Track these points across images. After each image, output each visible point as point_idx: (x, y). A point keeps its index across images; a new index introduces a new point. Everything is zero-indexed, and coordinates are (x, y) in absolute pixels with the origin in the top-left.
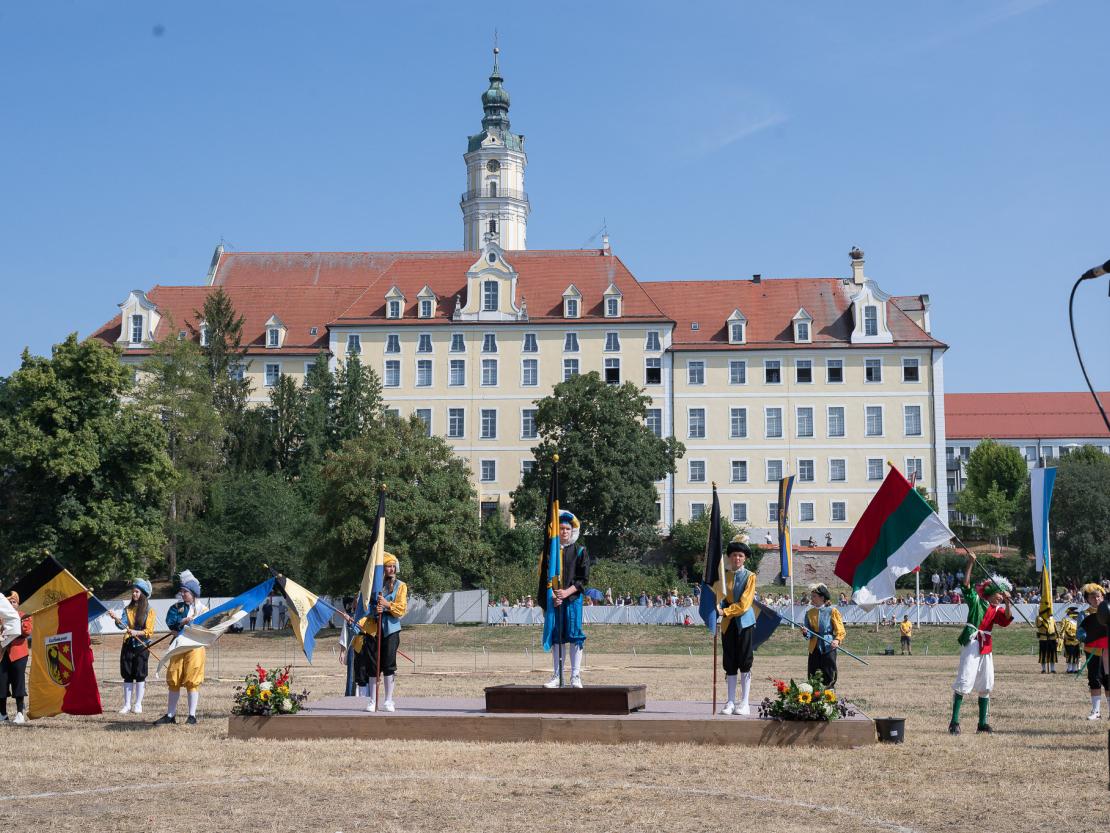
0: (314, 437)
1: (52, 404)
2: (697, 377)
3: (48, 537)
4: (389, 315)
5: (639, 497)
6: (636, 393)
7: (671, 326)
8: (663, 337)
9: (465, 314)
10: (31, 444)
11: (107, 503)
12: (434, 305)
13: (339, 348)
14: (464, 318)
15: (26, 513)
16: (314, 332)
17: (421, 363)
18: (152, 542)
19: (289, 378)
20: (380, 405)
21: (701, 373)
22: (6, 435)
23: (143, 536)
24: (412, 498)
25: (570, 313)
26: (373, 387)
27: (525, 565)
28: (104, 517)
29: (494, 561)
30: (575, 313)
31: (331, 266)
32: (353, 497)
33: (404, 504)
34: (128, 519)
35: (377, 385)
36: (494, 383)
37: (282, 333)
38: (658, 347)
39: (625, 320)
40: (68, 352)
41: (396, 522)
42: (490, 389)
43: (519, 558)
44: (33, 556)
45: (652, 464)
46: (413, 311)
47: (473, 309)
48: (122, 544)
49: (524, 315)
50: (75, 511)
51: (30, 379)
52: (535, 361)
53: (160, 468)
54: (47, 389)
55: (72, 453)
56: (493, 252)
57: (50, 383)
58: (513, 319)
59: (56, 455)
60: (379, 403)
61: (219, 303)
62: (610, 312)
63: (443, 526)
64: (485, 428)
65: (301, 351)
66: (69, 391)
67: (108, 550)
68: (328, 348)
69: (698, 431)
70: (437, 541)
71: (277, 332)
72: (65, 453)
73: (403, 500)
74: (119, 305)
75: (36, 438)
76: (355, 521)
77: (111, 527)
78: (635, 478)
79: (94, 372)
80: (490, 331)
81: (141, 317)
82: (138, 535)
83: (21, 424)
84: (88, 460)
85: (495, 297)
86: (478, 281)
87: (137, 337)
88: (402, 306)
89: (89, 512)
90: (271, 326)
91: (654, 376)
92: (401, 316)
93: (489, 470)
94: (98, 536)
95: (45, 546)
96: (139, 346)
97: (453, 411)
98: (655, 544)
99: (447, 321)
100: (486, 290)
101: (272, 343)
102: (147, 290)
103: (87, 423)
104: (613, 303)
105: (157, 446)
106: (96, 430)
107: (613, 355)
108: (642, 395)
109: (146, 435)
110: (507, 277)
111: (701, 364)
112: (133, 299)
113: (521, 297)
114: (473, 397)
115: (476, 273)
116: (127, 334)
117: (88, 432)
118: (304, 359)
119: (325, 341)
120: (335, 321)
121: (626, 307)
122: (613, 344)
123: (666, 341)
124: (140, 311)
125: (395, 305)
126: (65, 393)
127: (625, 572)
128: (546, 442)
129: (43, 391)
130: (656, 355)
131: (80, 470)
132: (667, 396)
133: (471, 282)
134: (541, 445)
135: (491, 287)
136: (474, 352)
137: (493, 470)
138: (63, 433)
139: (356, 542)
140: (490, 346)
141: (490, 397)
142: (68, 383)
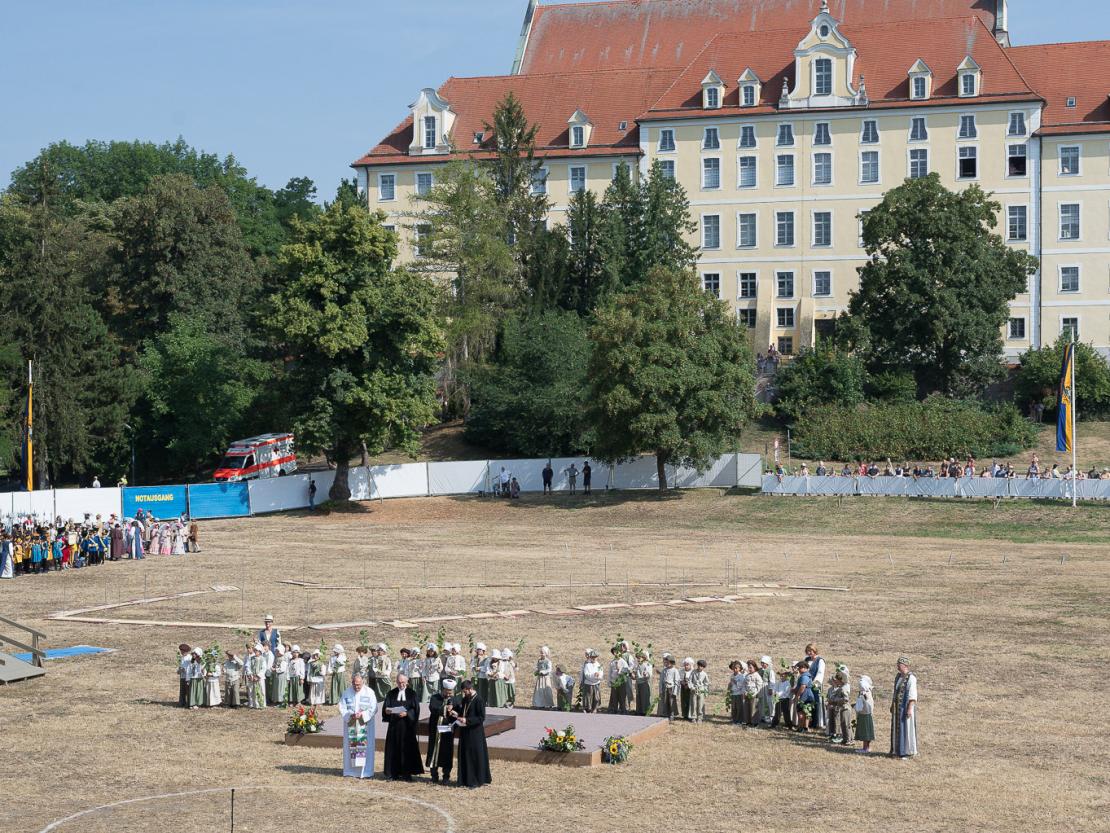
0: (614, 262)
1: (320, 279)
2: (1071, 165)
3: (324, 410)
4: (706, 104)
5: (977, 324)
6: (981, 198)
7: (1040, 105)
8: (1029, 117)
9: (793, 100)
10: (301, 322)
11: (378, 375)
12: (757, 88)
13: (650, 147)
14: (792, 105)
15: (302, 386)
16: (624, 127)
17: (744, 160)
18: (423, 413)
19: (588, 193)
20: (687, 223)
21: (1076, 160)
22: (279, 310)
23: (413, 407)
24: (679, 365)
25: (917, 94)
26: (678, 202)
27: (846, 404)
28: (375, 390)
29: (810, 399)
30: (923, 93)
31: (663, 16)
32: (618, 365)
33: (671, 371)
34: (399, 390)
35: (684, 199)
36: (828, 181)
37: (588, 130)
38: (1023, 131)
39: (984, 100)
40: (332, 223)
41: (662, 390)
42: (822, 188)
43: (839, 397)
44: (311, 429)
45: (996, 284)
46: (732, 98)
47: (802, 93)
48: (394, 416)
49: (862, 99)
50: (348, 383)
51: (297, 255)
52: (876, 153)
53: (426, 338)
54: (314, 263)
55: (341, 328)
56: (825, 24)
57: (317, 257)
58: (849, 103)
59: (324, 331)
60: (686, 220)
61: (509, 111)
62: (966, 90)
63: (712, 393)
64: (818, 234)
65: (609, 151)
66: (336, 264)
67: (379, 422)
68: (638, 146)
69: (1072, 230)
70: (705, 410)
71: (581, 129)
72: (334, 329)
73: (670, 367)
74: (410, 107)
75: (306, 315)
76: (620, 390)
77: (382, 399)
78: (975, 301)
79: (359, 243)
80: (823, 119)
81: (433, 118)
82: (409, 406)
83: (291, 301)
84: (356, 335)
85: (829, 77)
86: (808, 59)
87: (431, 142)
88: (722, 92)
89: (361, 383)
90: (573, 123)
91: (1018, 165)
92: (720, 104)
93: (824, 283)
94: (371, 409)
95: (321, 419)
96: (433, 151)
97: (781, 216)
98: (1000, 376)
99: (770, 109)
100: (818, 70)
101: (576, 142)
102: (436, 89)
103: (354, 296)
104: (969, 80)
105: (423, 315)
106: (364, 302)
107: (968, 143)
108: (990, 199)
109: (412, 305)
110: (842, 54)
111: (1076, 149)
112: (424, 99)
113: (859, 75)
114: (804, 199)
115: (805, 51)
116: (420, 138)
117: (356, 306)
118: (612, 160)
119: (634, 138)
120: (645, 115)
121: (985, 83)
122: (968, 130)
123: (1033, 122)
124: (432, 113)
125: (713, 93)
126: (331, 266)
127: (960, 410)
128: (875, 259)
129: (310, 266)
130: (1019, 141)
131: (349, 346)
132: (1032, 190)
133: (799, 61)
134: (869, 263)
135: (824, 66)
136: (804, 147)
137: (828, 283)
138: (332, 308)
139: (621, 412)
140: (823, 137)
141: (824, 198)
142: (334, 256)
